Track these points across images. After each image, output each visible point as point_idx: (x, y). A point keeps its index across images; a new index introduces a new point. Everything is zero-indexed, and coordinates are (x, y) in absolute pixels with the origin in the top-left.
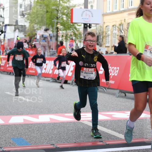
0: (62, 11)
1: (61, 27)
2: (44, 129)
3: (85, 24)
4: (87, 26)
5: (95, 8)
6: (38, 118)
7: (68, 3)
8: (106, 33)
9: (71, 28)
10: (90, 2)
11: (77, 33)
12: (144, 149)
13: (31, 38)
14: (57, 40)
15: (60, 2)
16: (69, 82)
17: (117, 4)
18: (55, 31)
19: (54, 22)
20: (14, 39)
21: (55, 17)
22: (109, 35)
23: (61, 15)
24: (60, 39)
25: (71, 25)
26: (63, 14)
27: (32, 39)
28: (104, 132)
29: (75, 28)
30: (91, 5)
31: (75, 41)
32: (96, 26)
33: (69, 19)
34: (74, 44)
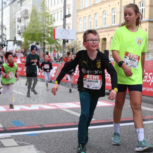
0: (47, 31)
1: (47, 42)
2: (34, 114)
3: (64, 40)
4: (65, 41)
5: (71, 28)
6: (30, 107)
7: (52, 25)
8: (79, 46)
9: (54, 43)
10: (67, 24)
11: (58, 46)
12: (104, 128)
13: (25, 50)
14: (44, 51)
15: (46, 24)
16: (52, 81)
17: (86, 26)
18: (43, 45)
19: (42, 38)
20: (13, 50)
21: (43, 35)
22: (81, 48)
23: (47, 33)
24: (46, 50)
25: (54, 41)
26: (49, 32)
27: (27, 51)
28: (77, 116)
29: (57, 43)
30: (68, 26)
31: (57, 52)
32: (72, 41)
33: (53, 37)
34: (56, 54)
